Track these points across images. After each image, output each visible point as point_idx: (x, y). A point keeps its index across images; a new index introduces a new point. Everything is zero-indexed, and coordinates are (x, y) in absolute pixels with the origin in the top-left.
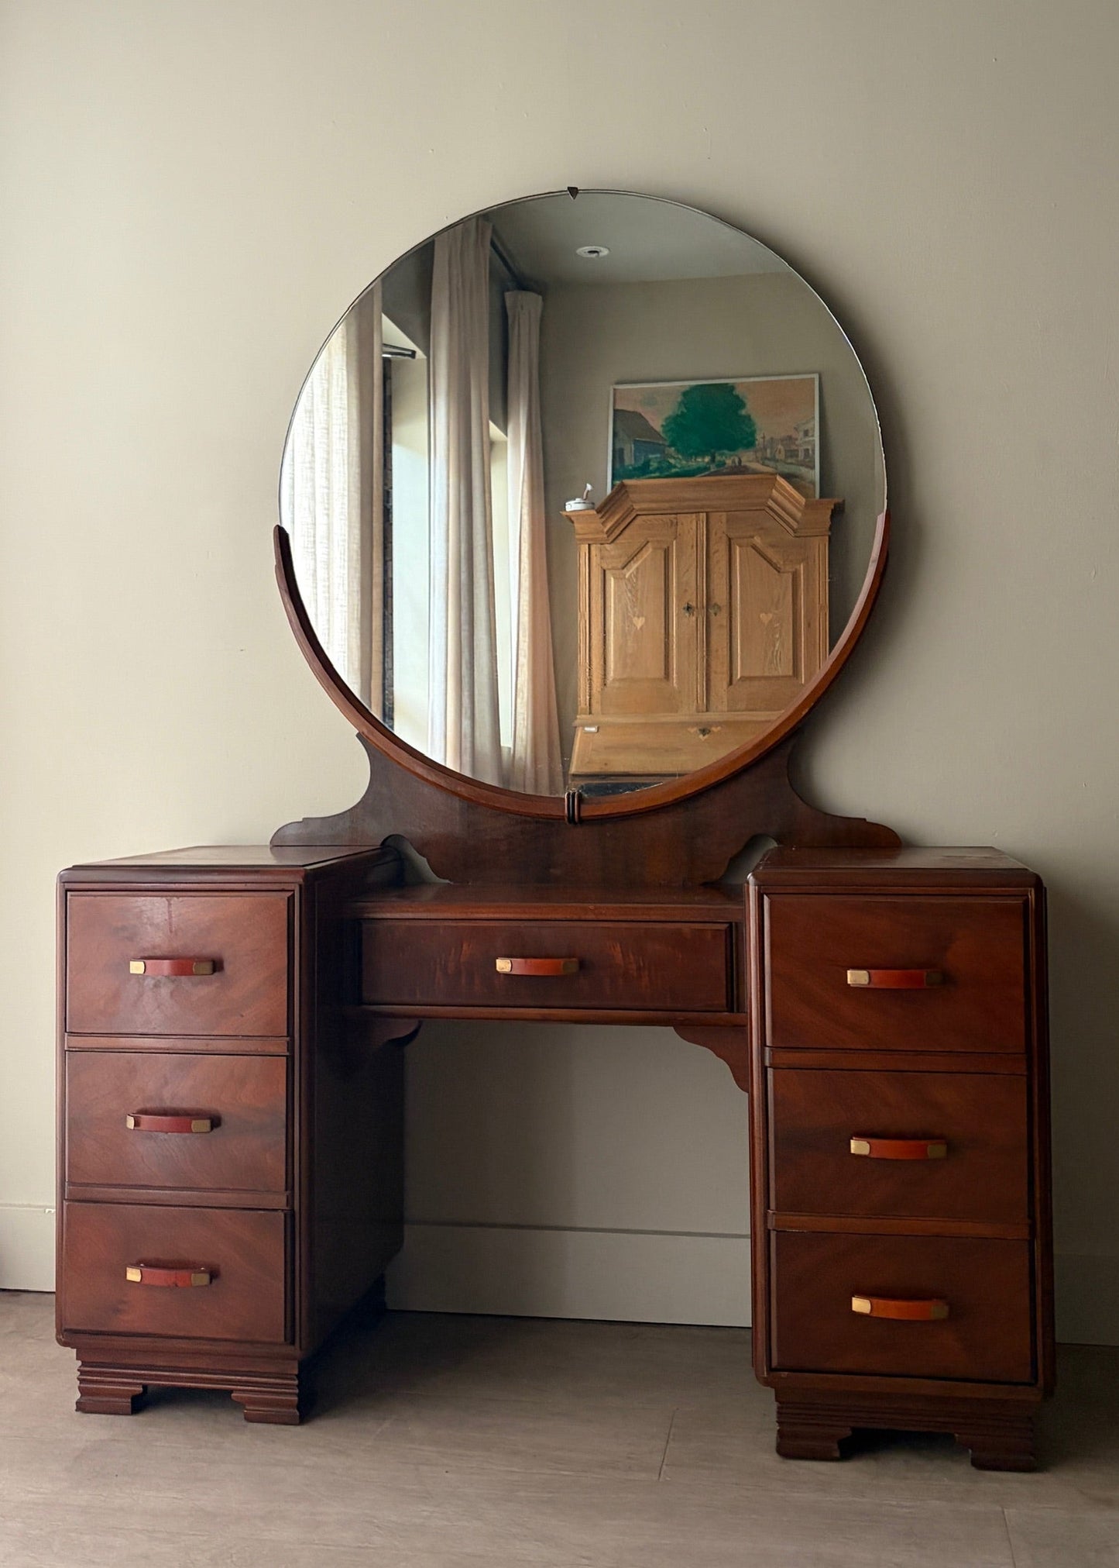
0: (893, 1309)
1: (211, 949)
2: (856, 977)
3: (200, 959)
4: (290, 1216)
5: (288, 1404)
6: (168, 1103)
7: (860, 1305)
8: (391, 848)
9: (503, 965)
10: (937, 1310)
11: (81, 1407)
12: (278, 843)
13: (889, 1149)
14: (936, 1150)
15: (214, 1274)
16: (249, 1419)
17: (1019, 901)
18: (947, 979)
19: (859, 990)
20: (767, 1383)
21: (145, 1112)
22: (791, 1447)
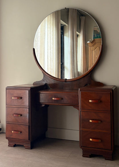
0: (94, 140)
1: (21, 96)
2: (90, 101)
3: (19, 97)
4: (29, 126)
5: (29, 147)
6: (17, 113)
7: (91, 140)
8: (46, 85)
9: (53, 99)
10: (100, 141)
11: (8, 146)
12: (34, 84)
13: (94, 121)
14: (100, 122)
15: (21, 132)
16: (26, 148)
17: (110, 92)
18: (101, 101)
19: (90, 102)
20: (81, 148)
21: (14, 114)
22: (84, 156)
